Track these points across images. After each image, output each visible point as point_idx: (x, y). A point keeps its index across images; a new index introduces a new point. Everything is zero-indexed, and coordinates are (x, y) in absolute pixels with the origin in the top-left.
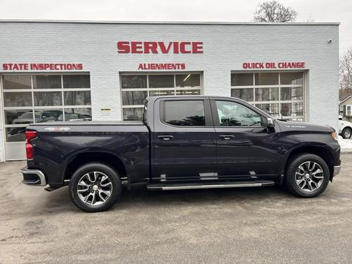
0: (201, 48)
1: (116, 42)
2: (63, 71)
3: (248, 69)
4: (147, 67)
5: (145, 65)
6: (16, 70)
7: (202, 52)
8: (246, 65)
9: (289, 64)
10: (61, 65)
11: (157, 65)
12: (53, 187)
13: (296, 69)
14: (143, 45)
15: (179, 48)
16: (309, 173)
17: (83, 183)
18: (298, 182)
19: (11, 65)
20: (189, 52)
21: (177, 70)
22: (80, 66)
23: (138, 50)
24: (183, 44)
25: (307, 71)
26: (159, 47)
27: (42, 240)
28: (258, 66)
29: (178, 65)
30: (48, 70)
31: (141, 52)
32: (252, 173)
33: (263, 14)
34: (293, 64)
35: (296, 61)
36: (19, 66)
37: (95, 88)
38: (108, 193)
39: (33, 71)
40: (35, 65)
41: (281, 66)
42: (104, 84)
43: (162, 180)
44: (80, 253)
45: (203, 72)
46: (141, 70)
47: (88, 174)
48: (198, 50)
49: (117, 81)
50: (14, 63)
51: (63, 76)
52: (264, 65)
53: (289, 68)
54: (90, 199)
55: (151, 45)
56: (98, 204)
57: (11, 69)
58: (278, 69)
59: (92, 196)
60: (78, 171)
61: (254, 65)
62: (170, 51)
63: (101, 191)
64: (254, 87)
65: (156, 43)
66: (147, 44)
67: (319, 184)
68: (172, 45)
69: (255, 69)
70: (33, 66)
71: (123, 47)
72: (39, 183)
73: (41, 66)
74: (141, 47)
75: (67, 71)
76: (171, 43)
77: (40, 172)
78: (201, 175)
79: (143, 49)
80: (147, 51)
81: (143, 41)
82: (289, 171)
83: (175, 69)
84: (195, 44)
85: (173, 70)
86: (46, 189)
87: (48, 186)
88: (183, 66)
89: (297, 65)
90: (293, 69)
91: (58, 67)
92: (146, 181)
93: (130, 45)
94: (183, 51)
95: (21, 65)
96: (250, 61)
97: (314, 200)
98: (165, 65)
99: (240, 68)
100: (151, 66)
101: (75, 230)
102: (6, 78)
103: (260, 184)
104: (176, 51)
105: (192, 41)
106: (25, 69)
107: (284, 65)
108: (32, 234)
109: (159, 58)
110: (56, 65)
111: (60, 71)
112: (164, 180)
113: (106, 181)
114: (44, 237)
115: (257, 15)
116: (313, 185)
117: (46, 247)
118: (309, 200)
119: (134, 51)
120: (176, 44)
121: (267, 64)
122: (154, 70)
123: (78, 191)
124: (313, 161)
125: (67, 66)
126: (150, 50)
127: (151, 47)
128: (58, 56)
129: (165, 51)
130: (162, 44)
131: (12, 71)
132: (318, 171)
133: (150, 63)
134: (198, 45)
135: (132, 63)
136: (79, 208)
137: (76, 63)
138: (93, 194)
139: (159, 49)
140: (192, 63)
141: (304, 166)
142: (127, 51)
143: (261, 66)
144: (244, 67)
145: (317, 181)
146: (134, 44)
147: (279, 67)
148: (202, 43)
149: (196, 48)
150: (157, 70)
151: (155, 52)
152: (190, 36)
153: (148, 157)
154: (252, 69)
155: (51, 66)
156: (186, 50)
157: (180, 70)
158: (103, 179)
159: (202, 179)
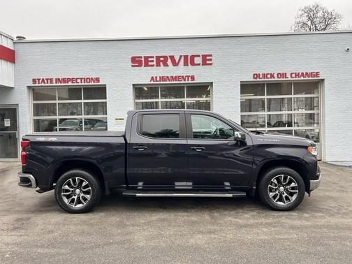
0: (211, 60)
1: (130, 57)
2: (83, 84)
3: (258, 80)
4: (158, 79)
5: (156, 77)
6: (43, 84)
7: (211, 64)
8: (256, 76)
9: (303, 73)
10: (81, 79)
11: (168, 77)
12: (43, 190)
13: (310, 78)
14: (155, 59)
15: (189, 60)
16: (283, 186)
17: (67, 187)
18: (271, 194)
19: (39, 80)
20: (199, 64)
21: (187, 82)
22: (98, 80)
23: (150, 63)
24: (193, 57)
25: (323, 80)
26: (169, 60)
27: (19, 234)
28: (269, 76)
29: (188, 77)
30: (70, 84)
31: (153, 66)
32: (227, 184)
33: (305, 19)
34: (307, 73)
35: (309, 71)
36: (46, 81)
37: (111, 99)
38: (88, 197)
39: (58, 85)
40: (59, 79)
41: (293, 75)
42: (119, 95)
43: (139, 188)
44: (42, 246)
45: (212, 83)
46: (152, 82)
47: (71, 179)
48: (208, 62)
49: (130, 92)
50: (41, 78)
51: (84, 88)
52: (275, 76)
53: (302, 78)
54: (73, 201)
55: (162, 59)
56: (79, 206)
57: (39, 83)
58: (290, 79)
59: (74, 199)
60: (63, 176)
61: (265, 76)
62: (180, 64)
63: (82, 195)
64: (266, 97)
65: (166, 57)
66: (158, 58)
67: (294, 198)
68: (183, 58)
69: (266, 80)
70: (58, 80)
71: (136, 61)
72: (30, 186)
73: (64, 80)
74: (153, 61)
75: (86, 84)
76: (181, 56)
77: (31, 176)
78: (176, 184)
79: (155, 63)
80: (158, 65)
81: (155, 55)
82: (262, 183)
83: (185, 80)
84: (204, 57)
85: (183, 82)
86: (37, 191)
87: (38, 188)
88: (193, 78)
89: (312, 74)
90: (307, 78)
91: (79, 81)
92: (123, 187)
93: (143, 59)
94: (193, 64)
95: (47, 79)
96: (261, 72)
97: (286, 213)
98: (176, 77)
99: (249, 78)
100: (162, 78)
101: (50, 227)
102: (35, 91)
103: (231, 195)
104: (186, 64)
105: (201, 53)
106: (51, 83)
107: (297, 75)
108: (15, 229)
109: (170, 71)
110: (77, 79)
111: (80, 84)
112: (141, 188)
113: (86, 186)
114: (23, 232)
115: (298, 20)
116: (287, 198)
117: (19, 240)
118: (281, 213)
119: (147, 65)
120: (186, 57)
121: (278, 74)
122: (164, 83)
123: (62, 194)
124: (286, 174)
125: (86, 80)
126: (161, 64)
127: (162, 61)
128: (79, 70)
129: (175, 64)
130: (172, 58)
131: (40, 85)
132: (293, 185)
133: (161, 76)
134: (208, 58)
135: (145, 76)
136: (63, 209)
137: (94, 77)
138: (76, 198)
139: (169, 62)
140: (201, 75)
141: (278, 179)
142: (140, 65)
143: (272, 76)
144: (254, 78)
145: (292, 194)
146: (146, 58)
147: (291, 77)
148: (211, 56)
149: (206, 60)
150: (168, 82)
151: (166, 65)
152: (200, 49)
153: (124, 165)
154: (263, 80)
155: (72, 80)
156: (196, 62)
157: (190, 82)
158: (84, 184)
159: (176, 188)
